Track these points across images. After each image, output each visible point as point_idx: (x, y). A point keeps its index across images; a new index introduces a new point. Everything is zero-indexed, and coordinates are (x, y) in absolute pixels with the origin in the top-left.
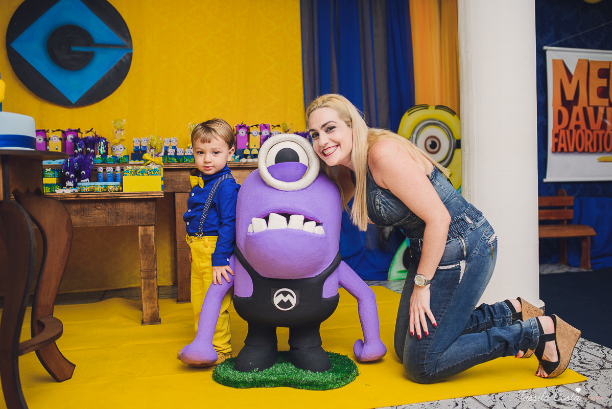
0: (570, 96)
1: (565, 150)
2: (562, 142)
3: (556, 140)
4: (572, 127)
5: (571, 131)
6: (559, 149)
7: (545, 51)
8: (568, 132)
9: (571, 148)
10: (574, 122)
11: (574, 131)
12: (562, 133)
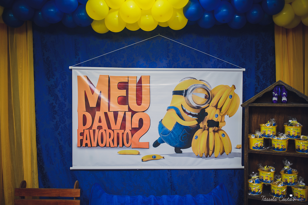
0: (93, 104)
1: (89, 145)
2: (87, 139)
3: (81, 137)
4: (95, 127)
5: (94, 131)
6: (84, 145)
7: (71, 70)
8: (91, 131)
9: (94, 144)
10: (96, 124)
11: (97, 131)
12: (87, 132)
